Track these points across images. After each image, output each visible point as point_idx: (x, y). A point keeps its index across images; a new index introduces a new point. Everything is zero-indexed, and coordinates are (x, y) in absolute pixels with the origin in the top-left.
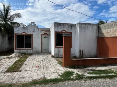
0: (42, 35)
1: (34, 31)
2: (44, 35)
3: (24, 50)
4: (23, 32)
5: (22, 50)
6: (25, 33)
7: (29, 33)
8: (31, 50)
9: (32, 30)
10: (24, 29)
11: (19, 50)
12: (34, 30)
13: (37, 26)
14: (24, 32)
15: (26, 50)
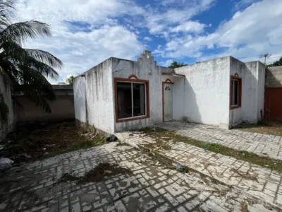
0: (163, 83)
1: (150, 74)
2: (166, 82)
3: (134, 122)
4: (131, 74)
5: (130, 123)
6: (135, 77)
7: (142, 77)
8: (147, 119)
9: (147, 71)
10: (133, 67)
11: (124, 123)
12: (150, 71)
13: (155, 62)
14: (133, 76)
15: (138, 121)
